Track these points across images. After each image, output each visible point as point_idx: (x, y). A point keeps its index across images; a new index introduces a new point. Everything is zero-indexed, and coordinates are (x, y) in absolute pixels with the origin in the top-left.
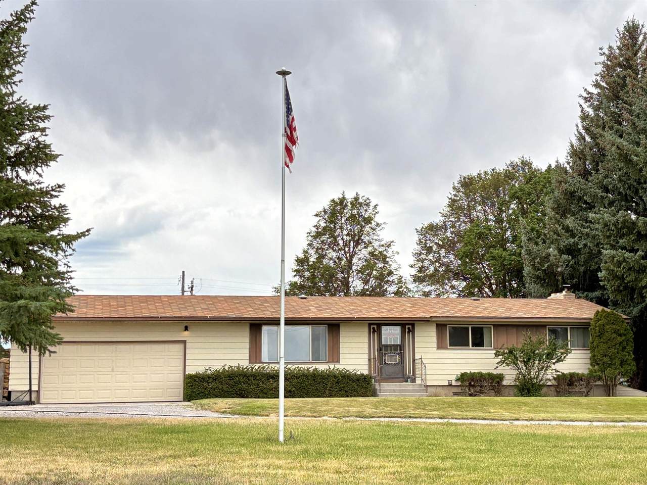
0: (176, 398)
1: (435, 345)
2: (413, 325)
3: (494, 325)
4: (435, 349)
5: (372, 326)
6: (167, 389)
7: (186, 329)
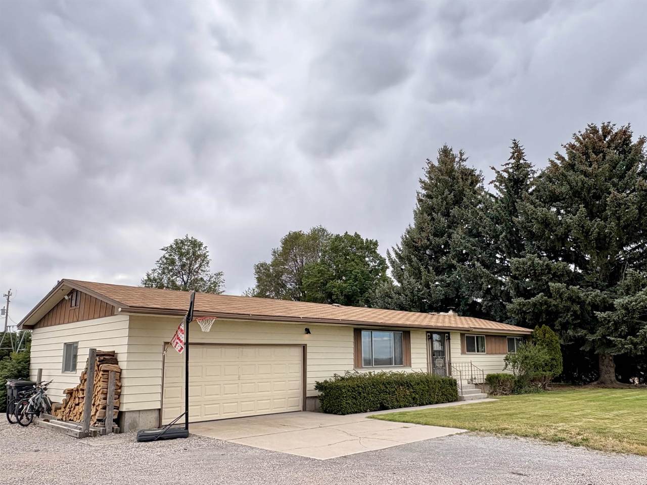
0: (295, 407)
1: (460, 351)
2: (449, 333)
3: (486, 336)
4: (460, 354)
5: (428, 334)
6: (289, 398)
7: (308, 331)
